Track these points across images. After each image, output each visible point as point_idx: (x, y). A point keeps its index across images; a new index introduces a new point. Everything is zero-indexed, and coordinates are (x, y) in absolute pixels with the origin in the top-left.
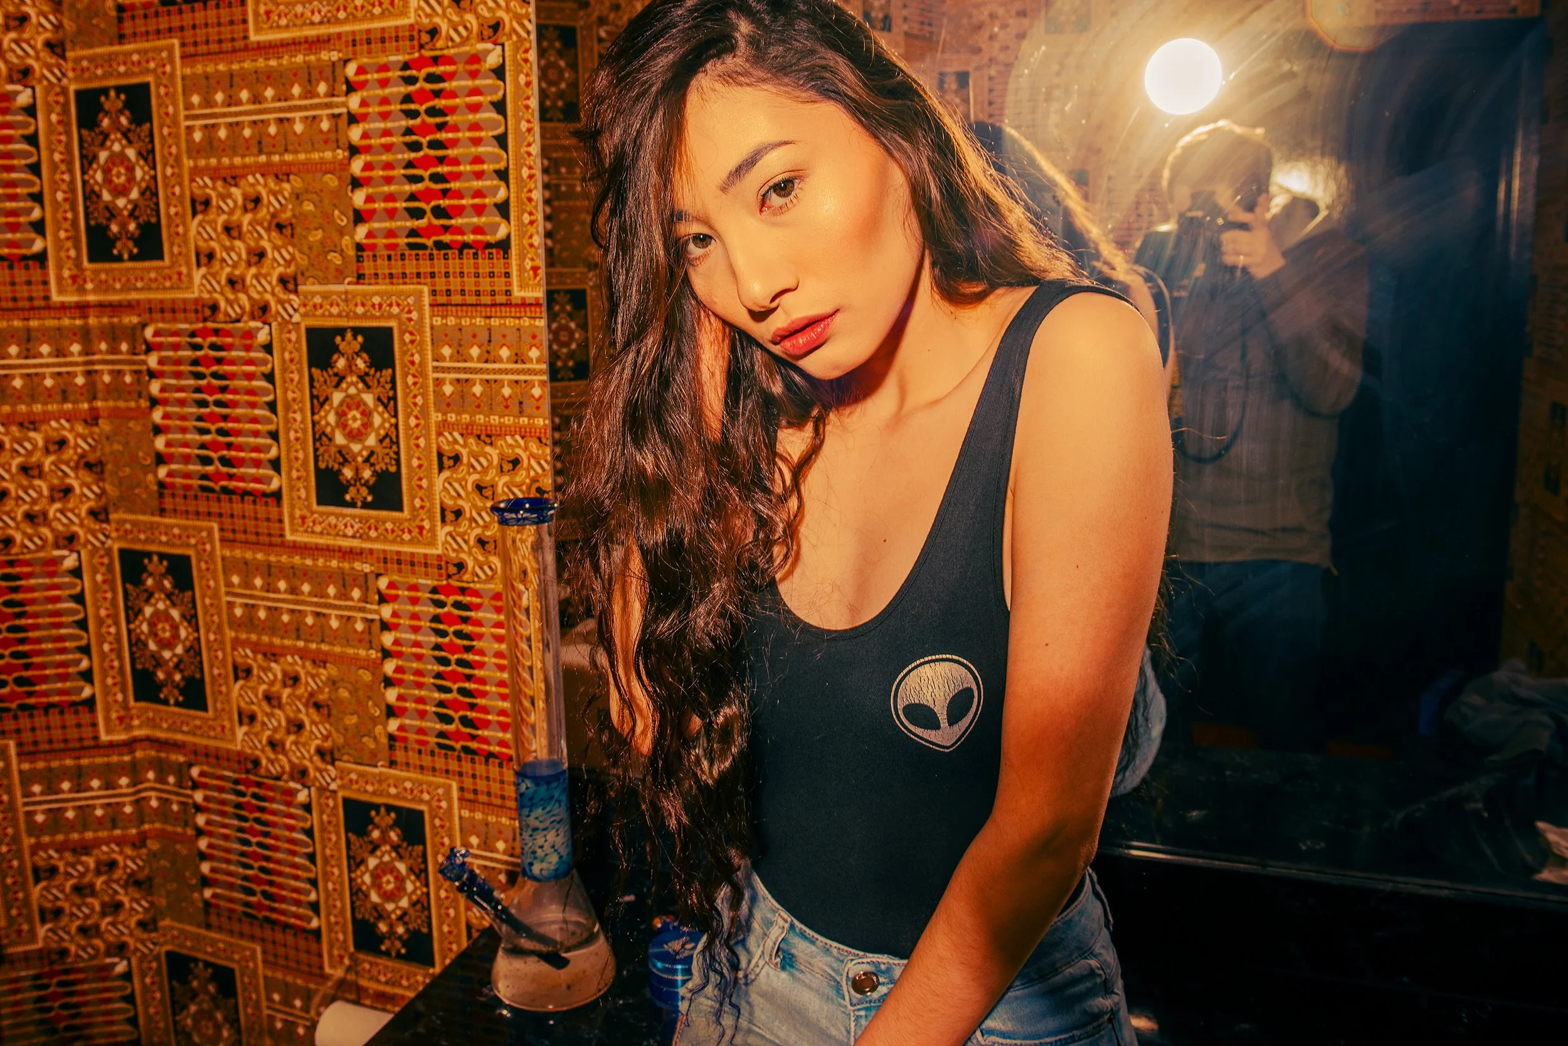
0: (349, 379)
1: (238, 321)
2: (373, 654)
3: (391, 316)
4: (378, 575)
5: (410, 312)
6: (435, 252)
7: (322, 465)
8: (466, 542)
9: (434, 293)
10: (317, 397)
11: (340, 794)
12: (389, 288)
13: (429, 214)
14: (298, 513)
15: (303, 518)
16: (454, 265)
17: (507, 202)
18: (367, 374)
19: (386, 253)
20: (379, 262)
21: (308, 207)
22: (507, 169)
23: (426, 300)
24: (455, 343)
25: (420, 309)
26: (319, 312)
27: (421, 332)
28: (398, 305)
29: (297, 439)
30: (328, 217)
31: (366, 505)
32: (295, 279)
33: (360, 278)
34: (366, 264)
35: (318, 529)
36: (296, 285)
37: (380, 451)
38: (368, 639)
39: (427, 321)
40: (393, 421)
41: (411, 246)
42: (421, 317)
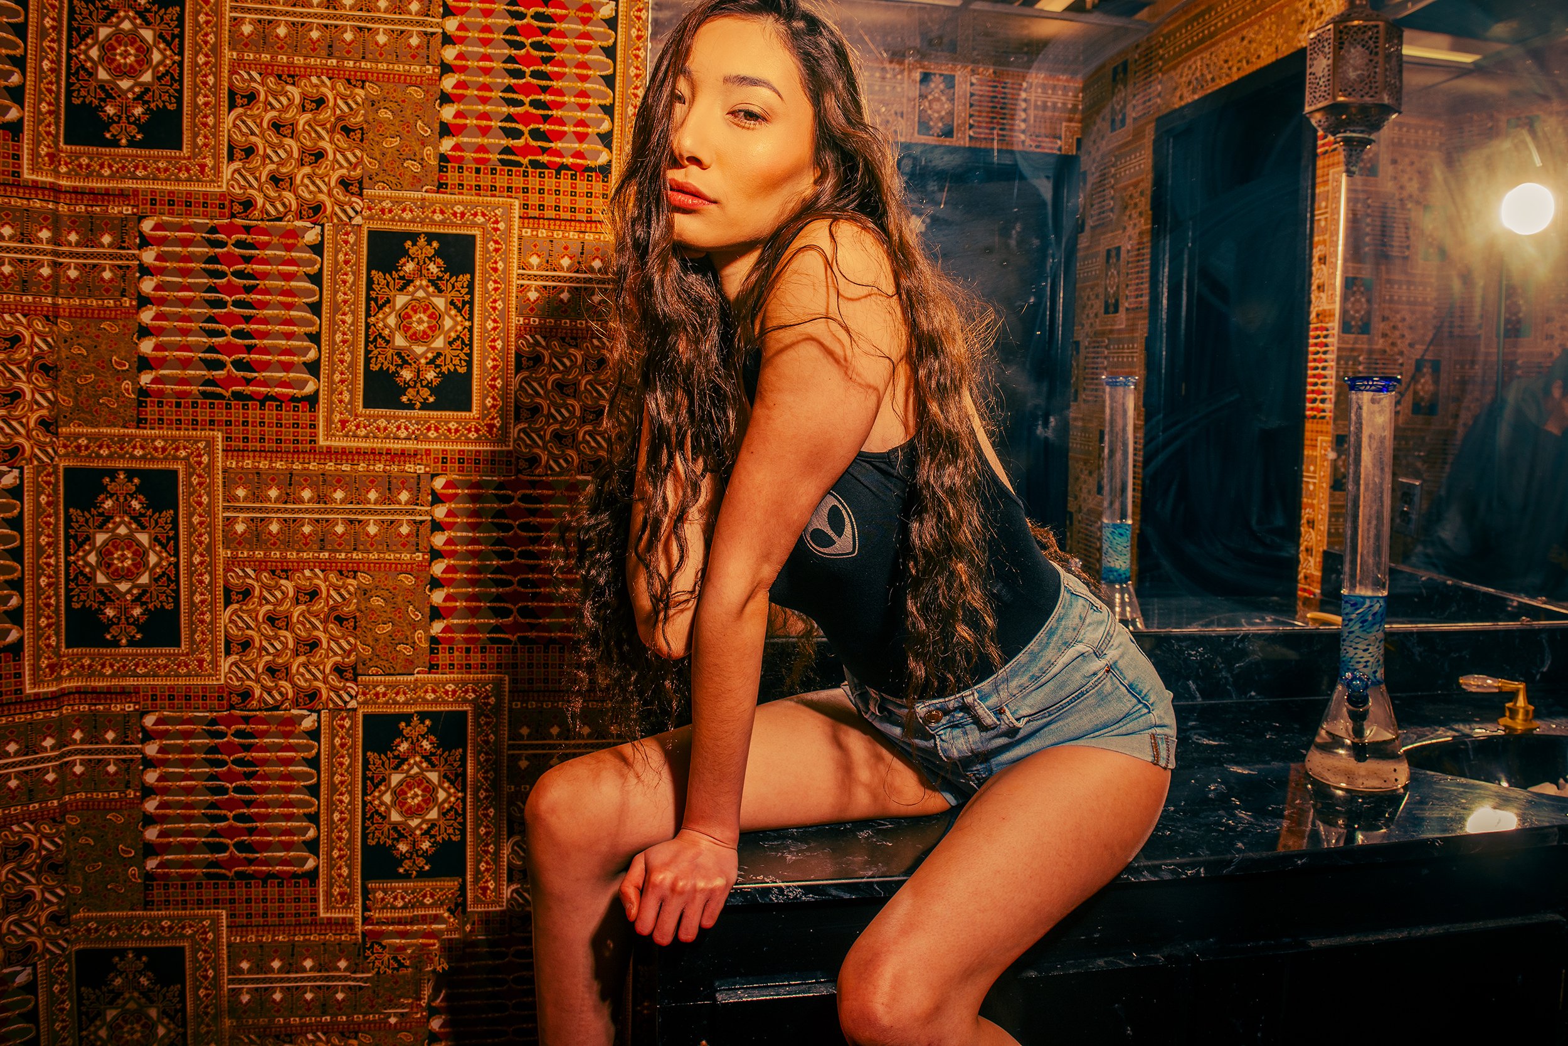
0: (418, 283)
1: (280, 219)
2: (419, 556)
3: (474, 225)
4: (434, 476)
5: (497, 222)
6: (530, 170)
7: (375, 367)
8: (540, 437)
9: (525, 206)
10: (376, 300)
11: (360, 712)
12: (475, 198)
13: (527, 135)
14: (337, 417)
15: (344, 423)
16: (550, 183)
17: (610, 134)
18: (440, 278)
19: (474, 166)
20: (466, 173)
21: (384, 114)
22: (612, 105)
23: (516, 213)
24: (546, 254)
25: (509, 221)
26: (387, 216)
27: (508, 242)
28: (484, 215)
29: (344, 342)
30: (409, 126)
31: (425, 406)
32: (361, 183)
33: (441, 187)
34: (449, 174)
35: (362, 432)
36: (361, 189)
37: (448, 352)
38: (413, 542)
39: (516, 232)
40: (467, 324)
41: (503, 162)
42: (509, 229)
